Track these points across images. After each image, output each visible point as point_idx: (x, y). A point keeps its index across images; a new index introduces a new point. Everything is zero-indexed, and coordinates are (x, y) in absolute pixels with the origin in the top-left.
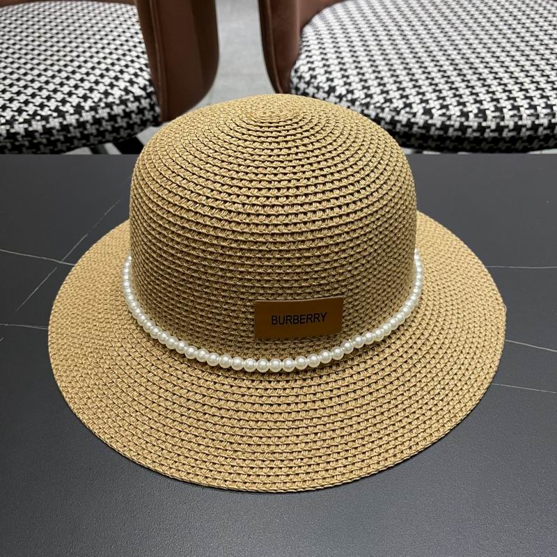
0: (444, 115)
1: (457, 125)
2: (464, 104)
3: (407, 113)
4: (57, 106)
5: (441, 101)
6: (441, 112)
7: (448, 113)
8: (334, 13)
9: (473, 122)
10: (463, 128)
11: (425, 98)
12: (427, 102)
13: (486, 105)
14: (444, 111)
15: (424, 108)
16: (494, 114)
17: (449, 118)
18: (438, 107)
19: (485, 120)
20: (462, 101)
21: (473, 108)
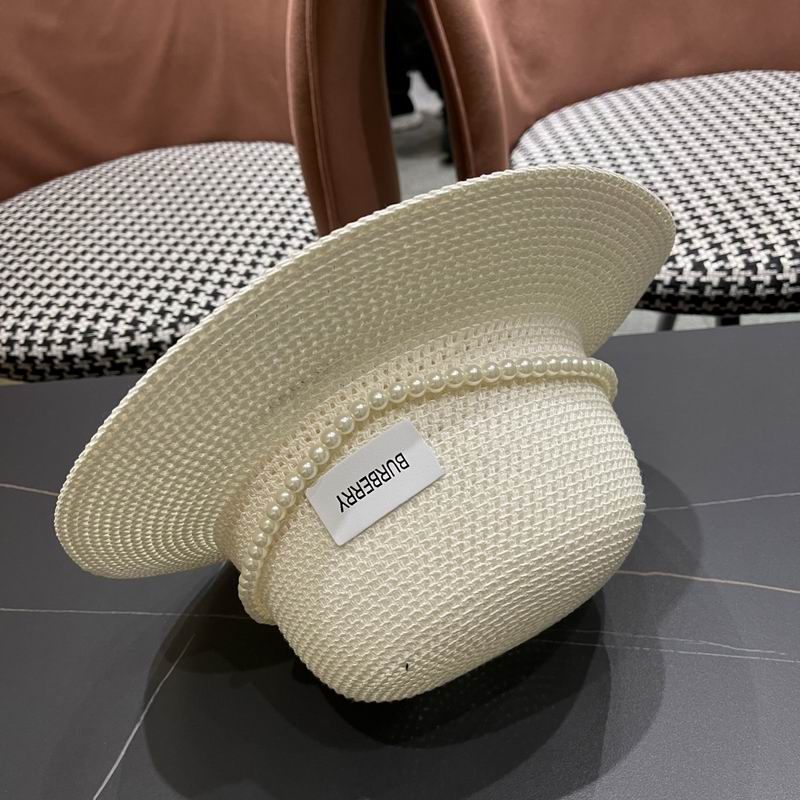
0: (721, 269)
1: (742, 281)
2: (748, 252)
3: (670, 269)
4: (209, 302)
5: (715, 250)
6: (717, 265)
7: (727, 266)
8: (550, 128)
9: (764, 276)
10: (750, 285)
11: (692, 247)
12: (695, 252)
13: (780, 251)
14: (721, 263)
15: (693, 261)
16: (792, 263)
17: (730, 272)
18: (713, 258)
19: (781, 271)
20: (744, 247)
21: (761, 257)
